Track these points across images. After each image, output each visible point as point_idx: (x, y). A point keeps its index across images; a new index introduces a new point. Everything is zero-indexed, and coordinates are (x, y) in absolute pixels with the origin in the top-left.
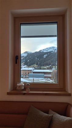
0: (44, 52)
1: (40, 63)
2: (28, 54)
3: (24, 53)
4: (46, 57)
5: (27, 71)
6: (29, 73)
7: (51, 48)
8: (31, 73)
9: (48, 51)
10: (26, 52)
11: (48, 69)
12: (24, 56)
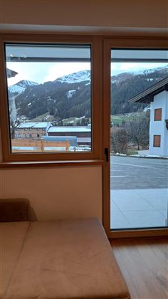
0: (68, 82)
1: (59, 111)
2: (28, 86)
3: (18, 84)
4: (74, 96)
5: (35, 131)
6: (38, 136)
7: (84, 73)
8: (45, 135)
9: (77, 81)
10: (22, 82)
11: (78, 125)
12: (16, 93)
